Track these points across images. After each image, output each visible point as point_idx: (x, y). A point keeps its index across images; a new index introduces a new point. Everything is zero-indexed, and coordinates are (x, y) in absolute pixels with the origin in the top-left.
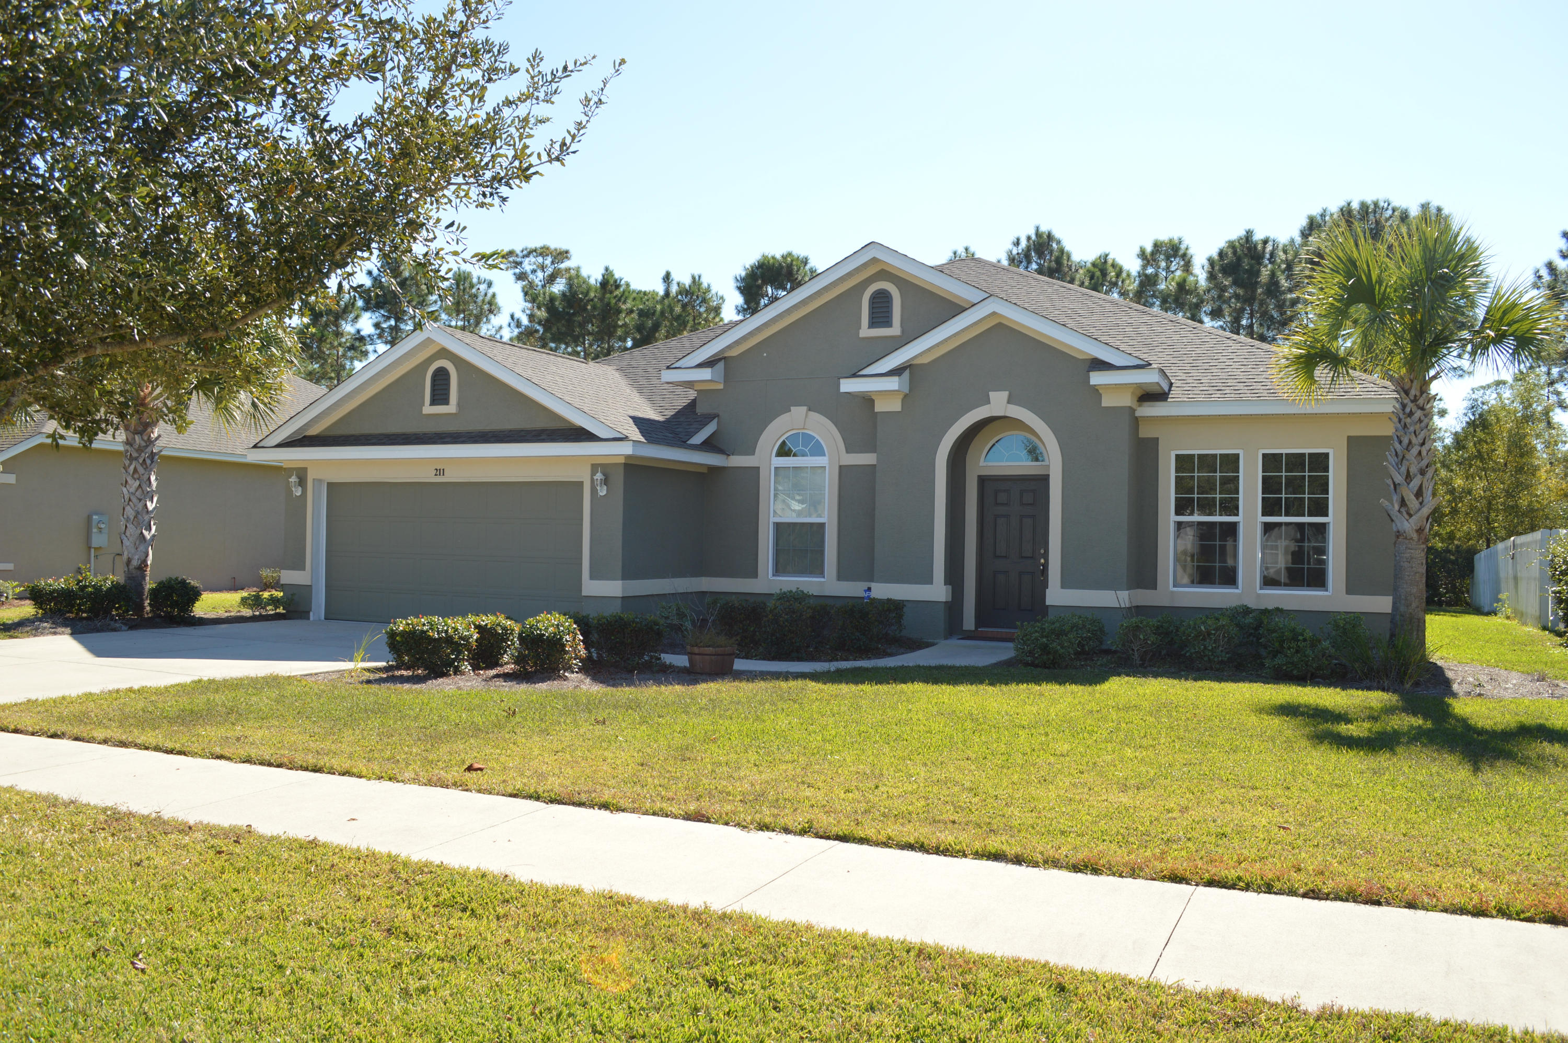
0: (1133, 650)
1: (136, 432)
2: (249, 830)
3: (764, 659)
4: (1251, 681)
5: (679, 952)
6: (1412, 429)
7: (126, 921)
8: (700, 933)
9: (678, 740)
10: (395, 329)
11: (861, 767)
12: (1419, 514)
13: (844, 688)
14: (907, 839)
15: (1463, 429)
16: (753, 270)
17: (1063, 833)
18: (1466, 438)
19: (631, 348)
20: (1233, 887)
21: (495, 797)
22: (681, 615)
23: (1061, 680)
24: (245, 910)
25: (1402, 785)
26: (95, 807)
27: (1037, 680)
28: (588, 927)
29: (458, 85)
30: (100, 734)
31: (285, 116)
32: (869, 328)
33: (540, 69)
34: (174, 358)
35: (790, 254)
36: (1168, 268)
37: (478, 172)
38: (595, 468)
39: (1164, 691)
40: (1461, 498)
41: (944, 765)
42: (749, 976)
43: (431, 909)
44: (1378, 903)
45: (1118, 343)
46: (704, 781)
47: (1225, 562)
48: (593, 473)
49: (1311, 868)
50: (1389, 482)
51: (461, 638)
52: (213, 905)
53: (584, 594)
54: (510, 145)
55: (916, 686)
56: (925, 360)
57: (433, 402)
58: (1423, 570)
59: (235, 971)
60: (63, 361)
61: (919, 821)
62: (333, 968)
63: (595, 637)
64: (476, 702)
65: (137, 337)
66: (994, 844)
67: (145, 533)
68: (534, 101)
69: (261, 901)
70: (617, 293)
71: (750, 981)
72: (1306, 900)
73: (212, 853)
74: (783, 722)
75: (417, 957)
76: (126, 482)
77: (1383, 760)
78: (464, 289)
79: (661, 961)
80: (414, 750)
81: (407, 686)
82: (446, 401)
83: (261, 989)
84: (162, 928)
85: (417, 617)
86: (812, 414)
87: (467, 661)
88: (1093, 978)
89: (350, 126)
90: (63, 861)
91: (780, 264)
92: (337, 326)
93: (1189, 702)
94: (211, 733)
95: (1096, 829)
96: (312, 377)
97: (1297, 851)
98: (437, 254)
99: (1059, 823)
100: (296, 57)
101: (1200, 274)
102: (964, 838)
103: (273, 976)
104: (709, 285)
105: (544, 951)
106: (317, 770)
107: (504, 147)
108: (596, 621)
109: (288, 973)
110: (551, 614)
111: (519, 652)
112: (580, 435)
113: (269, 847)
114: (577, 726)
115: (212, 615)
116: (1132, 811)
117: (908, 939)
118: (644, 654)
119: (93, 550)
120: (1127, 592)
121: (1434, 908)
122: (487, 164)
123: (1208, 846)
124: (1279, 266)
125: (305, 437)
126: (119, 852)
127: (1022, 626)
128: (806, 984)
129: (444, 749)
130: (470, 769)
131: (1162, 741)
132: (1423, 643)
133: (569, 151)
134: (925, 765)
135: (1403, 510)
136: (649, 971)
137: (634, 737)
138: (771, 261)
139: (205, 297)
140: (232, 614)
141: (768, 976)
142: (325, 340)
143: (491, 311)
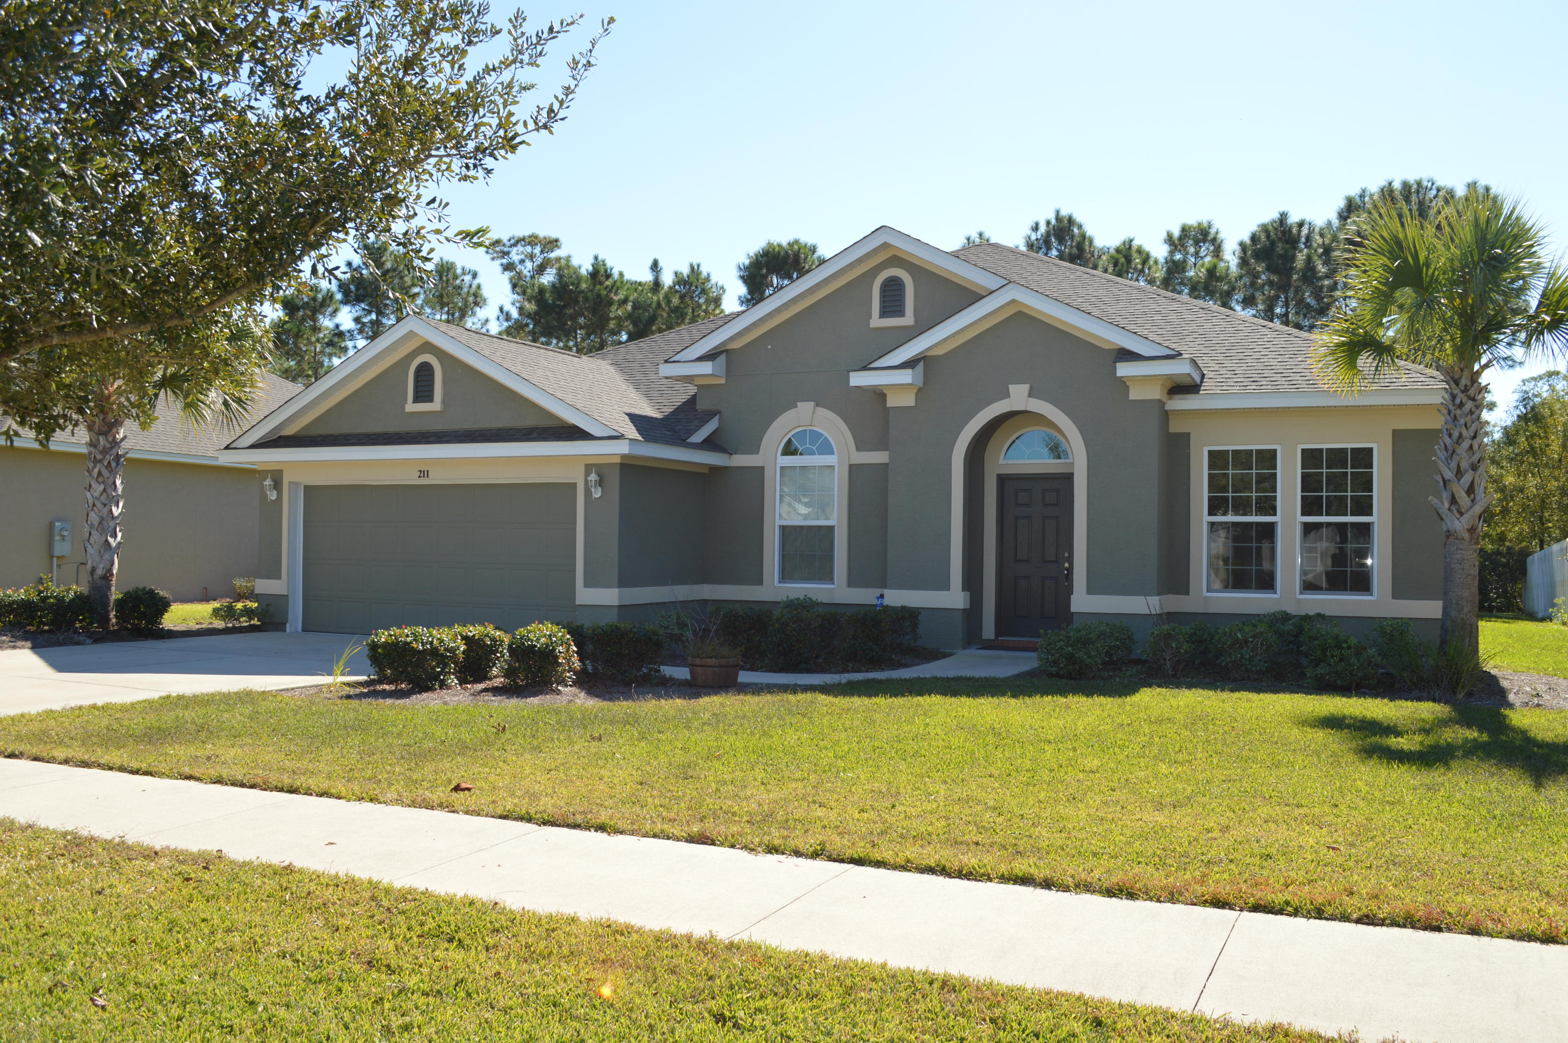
0: (1165, 659)
1: (100, 433)
2: (220, 855)
3: (771, 671)
4: (1292, 692)
5: (683, 984)
6: (1462, 421)
7: (85, 954)
8: (705, 964)
9: (680, 757)
10: (377, 324)
11: (876, 785)
12: (1471, 513)
13: (856, 701)
14: (927, 862)
15: (1513, 423)
16: (757, 259)
17: (1095, 854)
18: (1517, 433)
19: (627, 342)
20: (1280, 912)
21: (484, 819)
22: (682, 625)
23: (1088, 692)
24: (214, 941)
25: (1459, 802)
26: (54, 832)
27: (1063, 692)
28: (584, 959)
29: (438, 50)
30: (60, 753)
31: (253, 84)
32: (881, 317)
33: (523, 29)
34: (135, 348)
35: (796, 242)
36: (1197, 253)
37: (460, 143)
38: (588, 468)
39: (1200, 703)
40: (1512, 497)
41: (965, 783)
42: (759, 1010)
43: (415, 939)
44: (1438, 929)
45: (1146, 332)
46: (708, 800)
47: (1261, 565)
48: (587, 474)
49: (1364, 892)
50: (1439, 478)
51: (447, 650)
52: (180, 936)
53: (577, 603)
54: (494, 113)
55: (934, 699)
56: (941, 351)
57: (417, 399)
58: (1475, 572)
59: (203, 1007)
60: (17, 352)
61: (940, 842)
62: (308, 1004)
63: (590, 648)
64: (463, 717)
65: (95, 323)
66: (1021, 866)
67: (111, 540)
68: (518, 65)
69: (231, 932)
70: (609, 283)
71: (760, 1016)
72: (1359, 926)
73: (179, 880)
74: (791, 737)
75: (400, 992)
76: (90, 485)
77: (1436, 775)
78: (448, 281)
79: (664, 995)
80: (397, 769)
81: (389, 701)
82: (429, 398)
83: (231, 1027)
84: (125, 961)
85: (400, 627)
86: (819, 409)
87: (453, 674)
88: (1133, 1011)
89: (322, 98)
90: (18, 889)
91: (787, 252)
92: (315, 320)
93: (1226, 715)
94: (179, 752)
95: (1131, 850)
96: (287, 374)
97: (1349, 873)
98: (418, 232)
99: (1091, 844)
100: (264, 20)
101: (1231, 259)
102: (989, 861)
103: (244, 1012)
104: (708, 275)
105: (538, 985)
106: (292, 790)
107: (488, 114)
108: (590, 632)
109: (260, 1009)
110: (543, 624)
111: (509, 665)
112: (574, 433)
113: (241, 873)
114: (571, 743)
115: (182, 628)
116: (1168, 831)
117: (931, 969)
118: (642, 666)
119: (55, 560)
120: (1157, 598)
121: (1499, 935)
122: (469, 134)
123: (1252, 868)
124: (1316, 251)
125: (280, 437)
126: (79, 879)
127: (1046, 634)
128: (821, 1019)
129: (429, 768)
130: (457, 789)
131: (1199, 756)
132: (1476, 650)
133: (557, 117)
134: (945, 782)
135: (1453, 508)
136: (651, 1006)
137: (633, 754)
138: (777, 249)
139: (169, 282)
140: (203, 626)
141: (779, 1011)
142: (302, 336)
143: (476, 304)
